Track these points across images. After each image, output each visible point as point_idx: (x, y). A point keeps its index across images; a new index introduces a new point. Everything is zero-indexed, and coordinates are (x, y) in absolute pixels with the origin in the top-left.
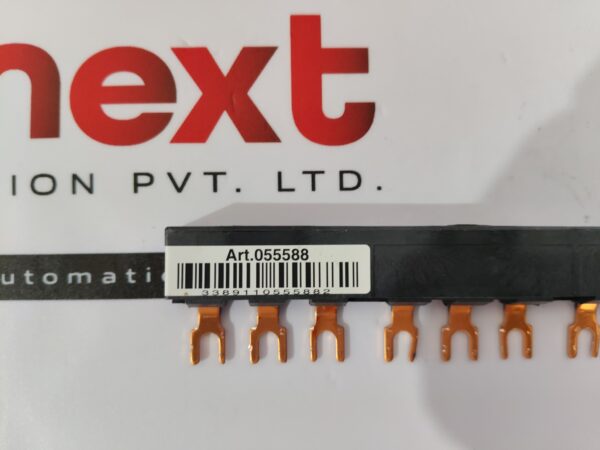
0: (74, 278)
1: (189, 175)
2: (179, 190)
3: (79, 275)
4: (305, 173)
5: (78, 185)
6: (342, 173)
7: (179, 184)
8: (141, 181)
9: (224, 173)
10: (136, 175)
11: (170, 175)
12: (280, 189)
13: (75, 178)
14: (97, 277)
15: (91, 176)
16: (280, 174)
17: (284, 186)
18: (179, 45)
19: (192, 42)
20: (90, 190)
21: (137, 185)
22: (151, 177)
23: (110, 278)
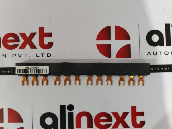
0: (3, 72)
1: (22, 54)
2: (20, 57)
3: (4, 71)
4: (41, 54)
5: (4, 56)
6: (48, 54)
7: (20, 56)
8: (14, 55)
9: (27, 54)
10: (13, 54)
11: (18, 54)
12: (37, 57)
13: (3, 55)
14: (7, 71)
15: (6, 55)
16: (37, 54)
17: (38, 56)
18: (20, 33)
19: (22, 32)
20: (6, 57)
21: (13, 56)
22: (15, 55)
23: (9, 72)
